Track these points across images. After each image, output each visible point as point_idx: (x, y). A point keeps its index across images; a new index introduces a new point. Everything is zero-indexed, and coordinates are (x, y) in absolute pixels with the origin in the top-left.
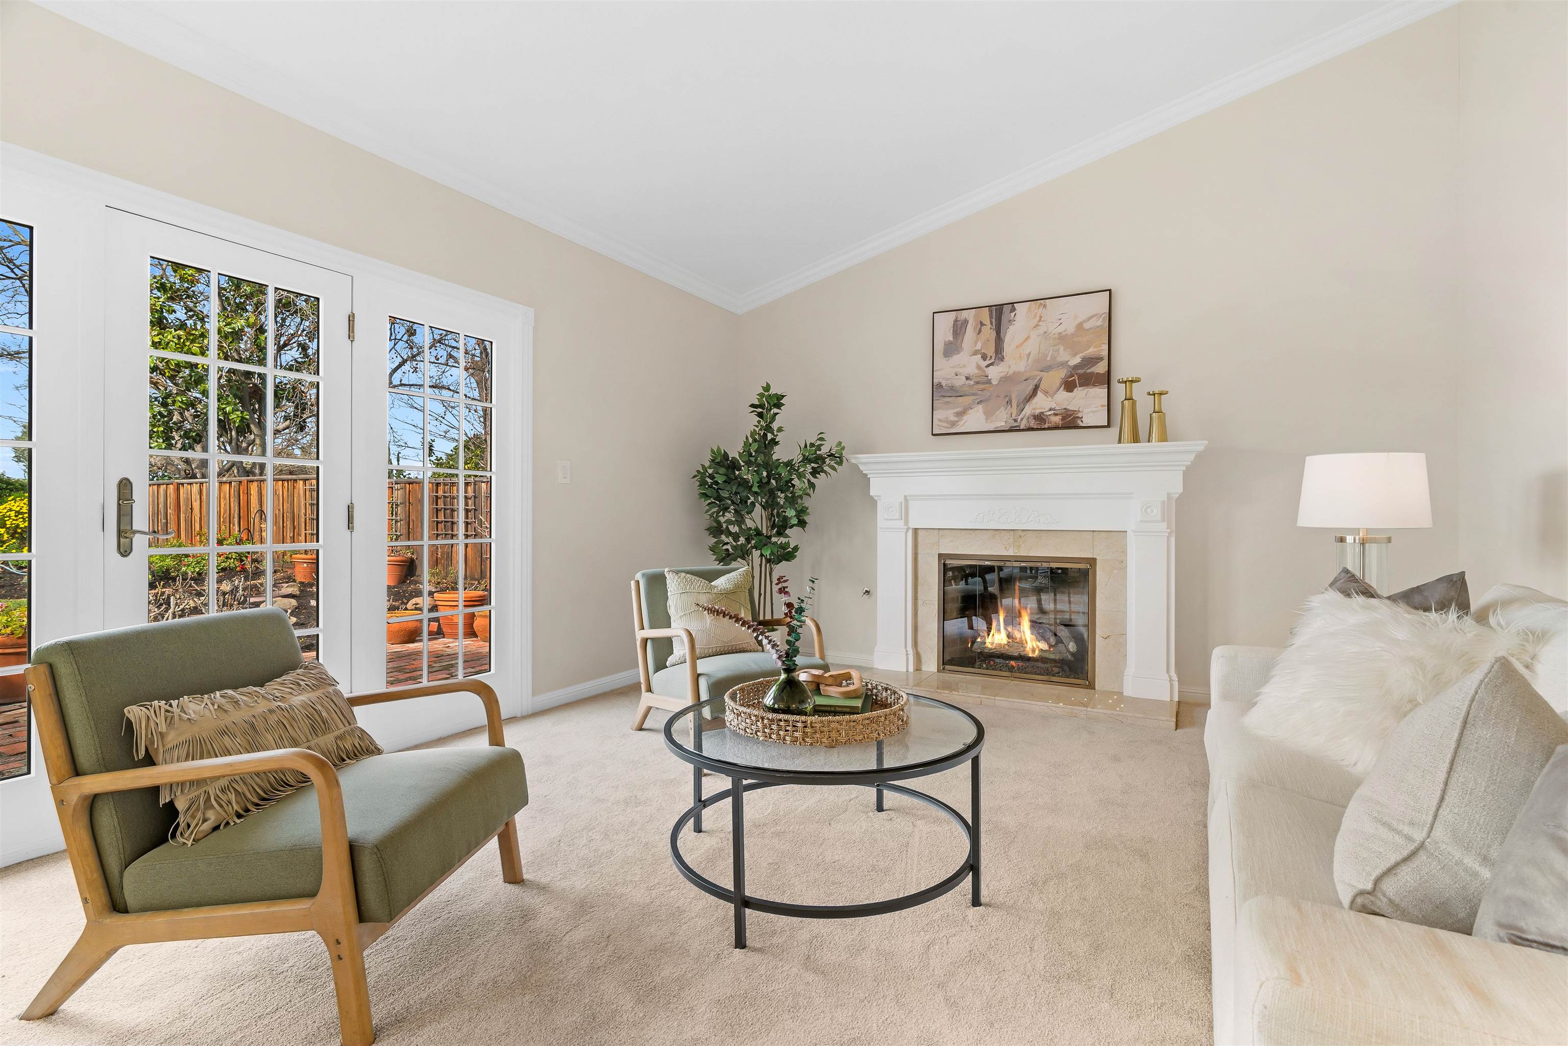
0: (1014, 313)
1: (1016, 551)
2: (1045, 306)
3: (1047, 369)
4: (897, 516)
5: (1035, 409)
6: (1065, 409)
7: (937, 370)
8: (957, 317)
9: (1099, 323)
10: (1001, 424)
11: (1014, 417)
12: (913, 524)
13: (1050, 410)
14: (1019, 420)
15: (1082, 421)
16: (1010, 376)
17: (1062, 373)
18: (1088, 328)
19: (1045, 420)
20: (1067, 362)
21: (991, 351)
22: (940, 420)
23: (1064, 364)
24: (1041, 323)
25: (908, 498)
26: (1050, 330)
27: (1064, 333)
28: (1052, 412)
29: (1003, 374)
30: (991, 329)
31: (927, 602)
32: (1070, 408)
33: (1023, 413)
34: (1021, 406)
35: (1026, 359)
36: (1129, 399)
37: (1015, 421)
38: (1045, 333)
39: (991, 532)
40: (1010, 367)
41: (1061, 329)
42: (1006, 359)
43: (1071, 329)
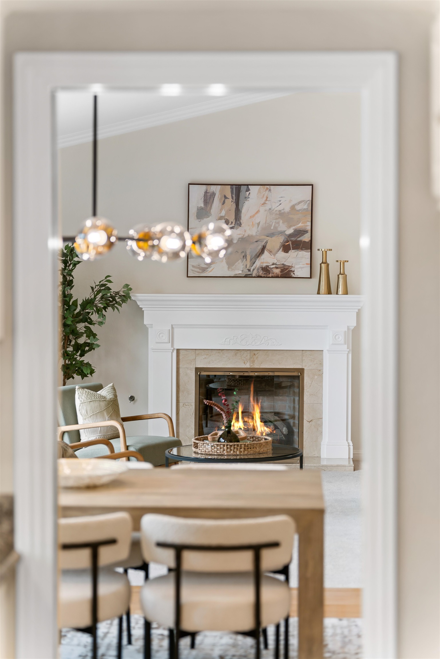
0: (249, 192)
1: (252, 365)
2: (270, 190)
3: (271, 235)
4: (167, 341)
5: (263, 263)
6: (283, 264)
7: (191, 228)
8: (207, 190)
9: (305, 207)
10: (239, 272)
11: (248, 267)
12: (177, 347)
13: (273, 264)
14: (252, 270)
15: (294, 274)
16: (245, 238)
17: (281, 239)
18: (298, 209)
19: (269, 271)
20: (285, 231)
21: (232, 218)
22: (193, 266)
23: (282, 233)
24: (267, 202)
25: (173, 326)
26: (273, 208)
27: (282, 211)
28: (274, 266)
29: (240, 236)
30: (232, 202)
31: (187, 404)
32: (287, 264)
33: (255, 265)
34: (253, 260)
35: (257, 227)
36: (325, 262)
37: (249, 270)
38: (270, 209)
39: (234, 351)
40: (245, 231)
41: (280, 208)
42: (243, 225)
43: (287, 209)
